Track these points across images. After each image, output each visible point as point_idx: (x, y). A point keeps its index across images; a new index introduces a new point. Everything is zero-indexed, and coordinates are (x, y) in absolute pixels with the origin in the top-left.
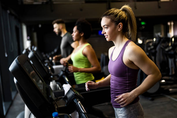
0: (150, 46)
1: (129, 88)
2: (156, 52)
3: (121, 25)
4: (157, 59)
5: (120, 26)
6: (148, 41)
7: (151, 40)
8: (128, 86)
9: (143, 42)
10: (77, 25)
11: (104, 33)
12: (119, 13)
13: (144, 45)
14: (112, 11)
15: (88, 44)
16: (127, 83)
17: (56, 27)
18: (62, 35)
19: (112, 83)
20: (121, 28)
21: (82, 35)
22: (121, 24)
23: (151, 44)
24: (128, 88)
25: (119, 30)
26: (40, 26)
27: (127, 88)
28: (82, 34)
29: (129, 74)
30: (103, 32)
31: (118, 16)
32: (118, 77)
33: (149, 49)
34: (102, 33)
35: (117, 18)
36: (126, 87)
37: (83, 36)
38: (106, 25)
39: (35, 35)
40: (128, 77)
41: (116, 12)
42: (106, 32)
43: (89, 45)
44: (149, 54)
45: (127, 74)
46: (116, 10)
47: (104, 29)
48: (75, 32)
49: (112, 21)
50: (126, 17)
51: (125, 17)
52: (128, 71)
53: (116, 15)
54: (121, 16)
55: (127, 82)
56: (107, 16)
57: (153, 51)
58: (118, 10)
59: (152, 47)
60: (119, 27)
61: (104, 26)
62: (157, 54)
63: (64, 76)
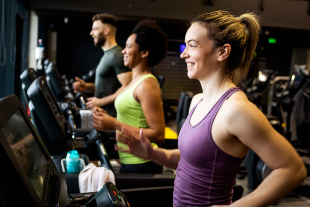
0: (280, 90)
1: (212, 197)
2: (292, 103)
3: (226, 50)
4: (292, 118)
5: (224, 51)
6: (277, 79)
7: (287, 78)
8: (212, 190)
9: (269, 79)
10: (135, 32)
11: (186, 56)
12: (232, 23)
13: (270, 85)
14: (218, 16)
15: (150, 75)
16: (209, 184)
17: (97, 28)
18: (105, 48)
19: (179, 176)
20: (224, 55)
21: (144, 56)
22: (228, 46)
23: (284, 87)
24: (211, 195)
25: (220, 59)
26: (66, 20)
27: (208, 197)
28: (144, 53)
29: (219, 165)
30: (184, 54)
31: (226, 31)
32: (193, 165)
33: (279, 95)
34: (182, 56)
35: (222, 32)
36: (207, 194)
37: (145, 58)
38: (195, 41)
39: (54, 36)
40: (215, 170)
41: (225, 21)
42: (190, 55)
43: (151, 78)
44: (278, 105)
45: (214, 164)
46: (227, 16)
47: (188, 48)
48: (130, 47)
49: (211, 36)
50: (243, 38)
51: (240, 36)
52: (217, 157)
53: (223, 27)
54: (234, 31)
55: (211, 181)
56: (204, 23)
57: (288, 101)
58: (232, 17)
59: (286, 93)
60: (222, 53)
61: (189, 41)
62: (294, 108)
63: (97, 142)
